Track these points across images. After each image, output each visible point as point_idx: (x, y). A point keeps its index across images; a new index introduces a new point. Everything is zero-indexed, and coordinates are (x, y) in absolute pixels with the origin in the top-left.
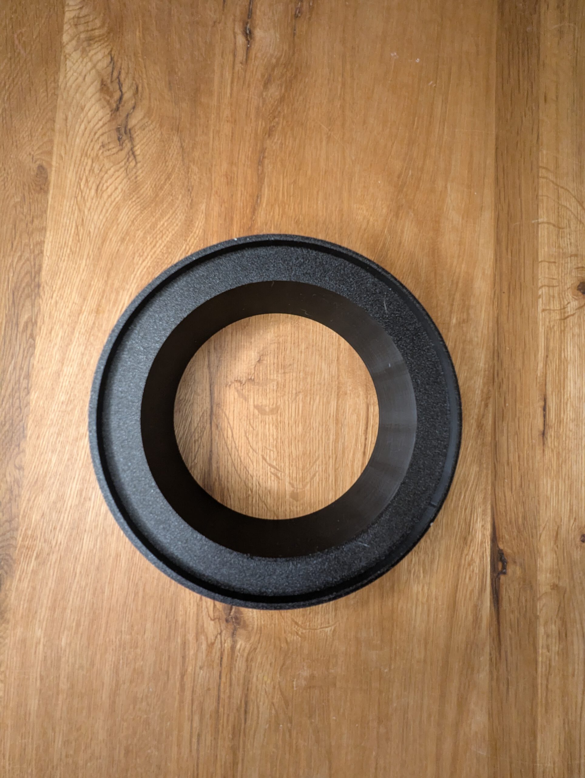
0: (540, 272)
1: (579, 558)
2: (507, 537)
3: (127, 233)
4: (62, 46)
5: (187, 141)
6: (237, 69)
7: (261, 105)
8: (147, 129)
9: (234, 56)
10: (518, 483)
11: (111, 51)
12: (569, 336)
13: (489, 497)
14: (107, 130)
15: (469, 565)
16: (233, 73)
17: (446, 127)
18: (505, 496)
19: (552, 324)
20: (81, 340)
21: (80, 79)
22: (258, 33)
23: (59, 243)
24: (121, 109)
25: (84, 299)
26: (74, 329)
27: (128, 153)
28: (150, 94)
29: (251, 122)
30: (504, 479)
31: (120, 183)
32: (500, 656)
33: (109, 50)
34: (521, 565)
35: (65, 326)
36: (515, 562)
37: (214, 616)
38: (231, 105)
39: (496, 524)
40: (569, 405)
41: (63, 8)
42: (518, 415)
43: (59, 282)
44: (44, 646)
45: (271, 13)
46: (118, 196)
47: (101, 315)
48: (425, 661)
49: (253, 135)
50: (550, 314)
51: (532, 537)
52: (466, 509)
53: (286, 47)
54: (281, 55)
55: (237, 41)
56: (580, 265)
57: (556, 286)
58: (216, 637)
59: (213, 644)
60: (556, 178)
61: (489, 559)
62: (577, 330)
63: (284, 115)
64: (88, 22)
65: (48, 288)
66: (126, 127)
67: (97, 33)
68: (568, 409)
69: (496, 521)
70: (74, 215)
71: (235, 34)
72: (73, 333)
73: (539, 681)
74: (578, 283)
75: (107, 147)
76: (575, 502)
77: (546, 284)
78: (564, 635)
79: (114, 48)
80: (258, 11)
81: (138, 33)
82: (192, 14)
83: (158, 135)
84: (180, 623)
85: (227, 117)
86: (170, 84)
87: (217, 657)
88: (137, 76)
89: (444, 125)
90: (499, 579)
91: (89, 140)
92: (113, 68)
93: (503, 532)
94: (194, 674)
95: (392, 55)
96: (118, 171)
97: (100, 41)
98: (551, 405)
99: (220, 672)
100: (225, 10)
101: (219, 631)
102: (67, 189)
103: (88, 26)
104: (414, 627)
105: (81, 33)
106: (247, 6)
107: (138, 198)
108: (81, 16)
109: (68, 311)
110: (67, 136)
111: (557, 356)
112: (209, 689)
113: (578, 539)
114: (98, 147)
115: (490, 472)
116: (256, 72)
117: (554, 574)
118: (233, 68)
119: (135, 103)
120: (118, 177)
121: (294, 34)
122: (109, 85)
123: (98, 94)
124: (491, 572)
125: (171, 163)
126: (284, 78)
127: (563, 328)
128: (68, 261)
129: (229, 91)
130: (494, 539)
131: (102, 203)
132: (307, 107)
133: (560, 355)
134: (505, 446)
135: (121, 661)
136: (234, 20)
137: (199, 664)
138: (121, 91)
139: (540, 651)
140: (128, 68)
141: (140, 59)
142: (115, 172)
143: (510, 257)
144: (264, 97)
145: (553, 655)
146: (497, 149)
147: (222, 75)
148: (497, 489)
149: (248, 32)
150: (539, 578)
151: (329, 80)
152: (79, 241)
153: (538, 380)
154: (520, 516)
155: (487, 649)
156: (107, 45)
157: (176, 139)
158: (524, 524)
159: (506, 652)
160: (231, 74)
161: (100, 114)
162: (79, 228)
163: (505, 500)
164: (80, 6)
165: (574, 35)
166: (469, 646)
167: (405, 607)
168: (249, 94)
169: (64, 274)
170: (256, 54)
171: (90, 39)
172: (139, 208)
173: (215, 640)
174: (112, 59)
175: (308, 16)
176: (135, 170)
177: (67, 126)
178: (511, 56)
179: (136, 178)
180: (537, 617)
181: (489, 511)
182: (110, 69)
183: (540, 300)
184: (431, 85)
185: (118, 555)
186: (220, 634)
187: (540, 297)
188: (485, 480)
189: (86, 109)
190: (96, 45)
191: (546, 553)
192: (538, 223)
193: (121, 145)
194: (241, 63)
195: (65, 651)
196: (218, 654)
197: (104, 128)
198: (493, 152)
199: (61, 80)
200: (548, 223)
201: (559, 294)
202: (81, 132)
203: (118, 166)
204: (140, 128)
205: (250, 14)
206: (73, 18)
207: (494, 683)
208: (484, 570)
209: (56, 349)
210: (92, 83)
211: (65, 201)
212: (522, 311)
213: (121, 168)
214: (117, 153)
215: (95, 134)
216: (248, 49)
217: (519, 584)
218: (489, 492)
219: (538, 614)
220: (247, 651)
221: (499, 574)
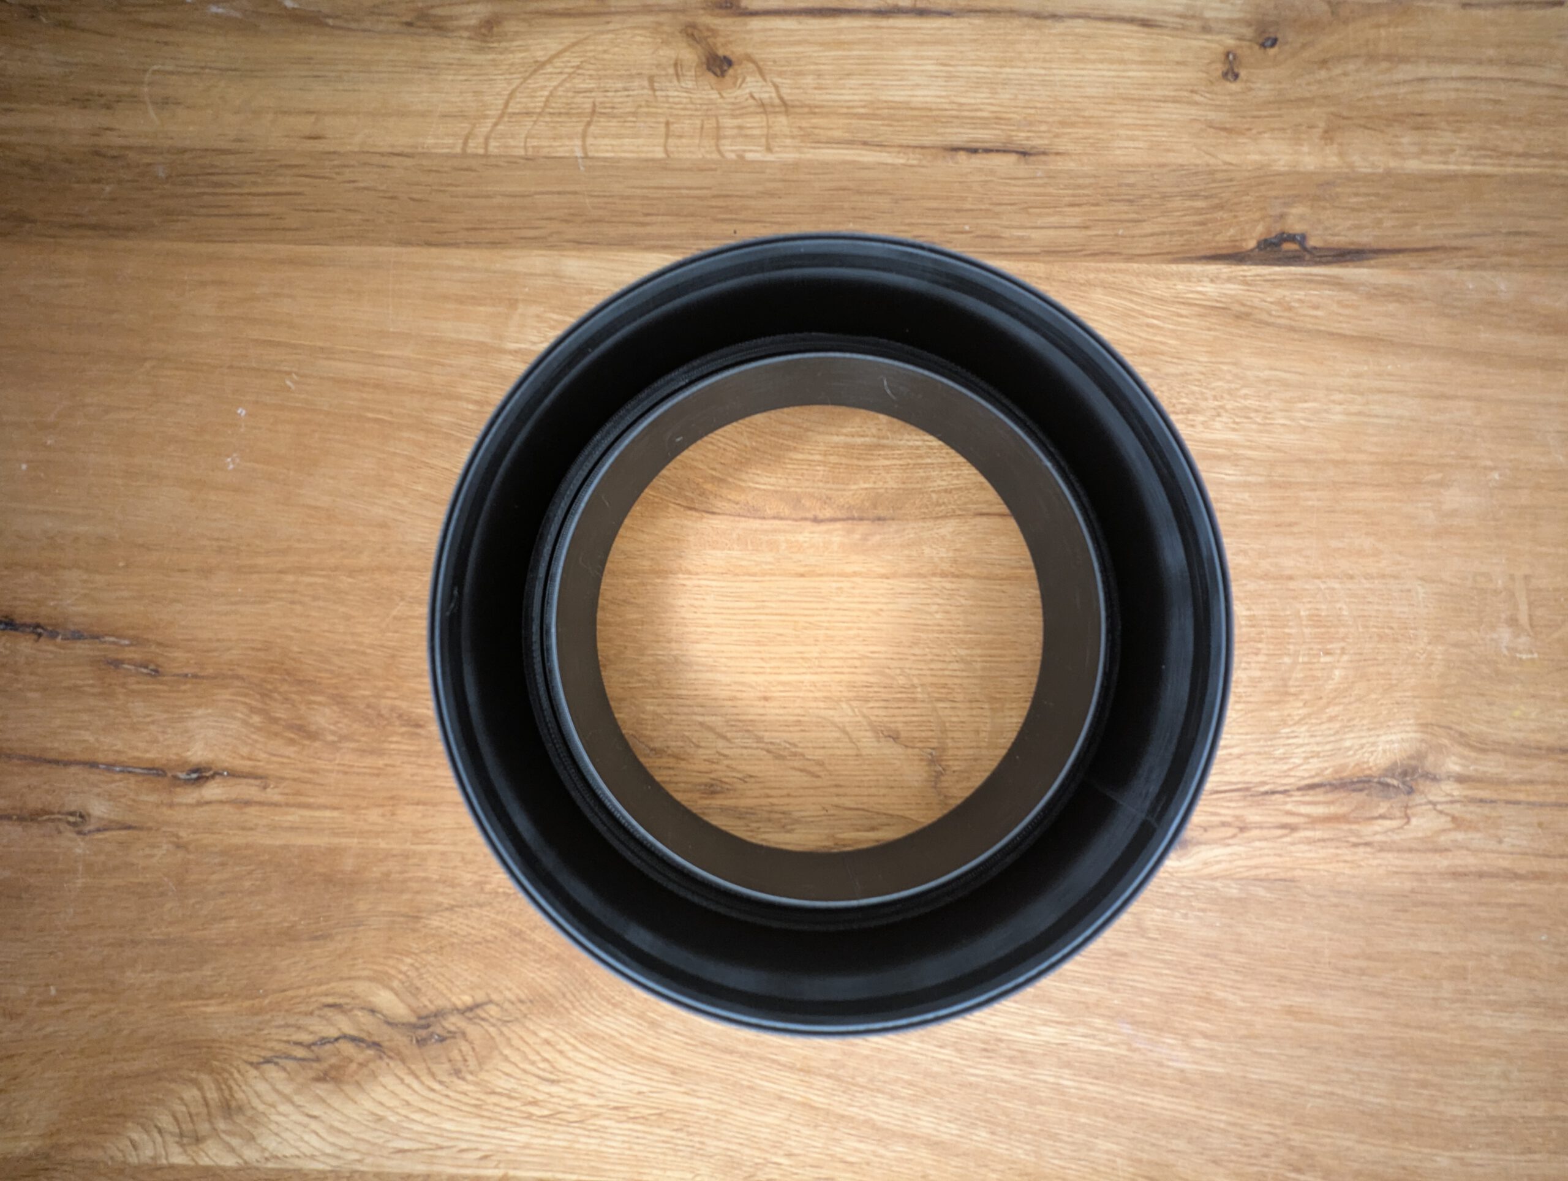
0: (688, 156)
1: (1268, 86)
2: (1232, 231)
3: (639, 1017)
4: (246, 1167)
5: (440, 899)
6: (277, 798)
7: (353, 745)
8: (419, 984)
9: (248, 803)
10: (1124, 207)
11: (251, 1064)
12: (820, 97)
13: (1154, 267)
14: (423, 1065)
15: (1290, 309)
16: (287, 805)
17: (387, 353)
18: (1152, 235)
19: (796, 132)
20: (865, 1101)
21: (314, 1125)
22: (198, 753)
23: (664, 1154)
24: (376, 1039)
25: (781, 1098)
26: (843, 1116)
27: (470, 1019)
28: (342, 979)
29: (393, 766)
30: (1117, 235)
31: (535, 1034)
32: (1466, 248)
33: (248, 1067)
34: (1285, 204)
35: (837, 1135)
36: (1282, 216)
37: (1401, 818)
38: (358, 807)
39: (1208, 253)
40: (963, 100)
41: (160, 1168)
42: (988, 207)
43: (747, 1151)
44: (1466, 1149)
45: (153, 728)
46: (562, 1038)
47: (813, 1064)
48: (1478, 399)
49: (421, 761)
50: (775, 136)
51: (1231, 180)
52: (1181, 316)
53: (225, 695)
54: (245, 703)
55: (214, 798)
56: (671, 71)
57: (718, 122)
58: (1441, 812)
59: (1454, 819)
60: (486, 117)
61: (1277, 269)
62: (809, 80)
63: (374, 696)
64: (191, 1116)
65: (759, 1173)
66: (414, 1027)
67: (212, 1095)
68: (973, 101)
69: (1202, 253)
70: (606, 1128)
71: (200, 804)
72: (852, 1119)
73: (1509, 170)
74: (711, 76)
75: (460, 1065)
76: (1158, 92)
77: (713, 142)
78: (1420, 119)
79: (245, 1057)
80: (148, 756)
81: (209, 1010)
82: (162, 894)
83: (430, 958)
84: (1415, 884)
85: (383, 815)
86: (316, 938)
87: (1479, 810)
88: (303, 1008)
89: (382, 356)
90: (1315, 248)
91: (446, 1101)
92: (288, 1057)
93: (1223, 239)
94: (1512, 853)
95: (231, 467)
96: (509, 1039)
97: (230, 1088)
98: (965, 138)
99: (1508, 802)
100: (150, 824)
101: (1430, 806)
102: (552, 1142)
103: (198, 1114)
104: (1413, 420)
105: (215, 1129)
106: (140, 778)
107: (564, 995)
108: (177, 1131)
109: (806, 1131)
110: (441, 1148)
111: (863, 123)
112: (1540, 825)
113: (1234, 87)
114: (461, 1082)
115: (1103, 265)
116: (282, 756)
117: (1304, 136)
118: (276, 805)
119: (363, 1008)
120: (521, 1038)
121: (195, 676)
122: (325, 1065)
123: (346, 1088)
124: (1302, 265)
125: (489, 931)
126: (294, 696)
127: (806, 110)
128: (702, 1135)
129: (328, 813)
130: (1237, 257)
131: (578, 1070)
132: (353, 647)
133: (860, 116)
134: (1051, 233)
135: (1492, 997)
136: (171, 805)
137: (1492, 844)
138: (337, 1039)
139: (1452, 167)
140: (287, 1026)
141: (267, 1001)
142: (512, 1046)
143: (660, 218)
144: (335, 739)
145: (1459, 142)
146: (429, 244)
147: (292, 829)
148: (1138, 252)
149: (194, 776)
150: (1311, 168)
151: (293, 602)
152: (660, 1115)
153: (915, 162)
154: (1188, 203)
155: (1452, 274)
156: (239, 1071)
157: (435, 922)
158: (1206, 197)
159: (1456, 236)
160: (293, 810)
161: (389, 1081)
162: (632, 1115)
163: (1158, 234)
164: (156, 1135)
165: (172, 73)
166: (1447, 311)
167: (1375, 439)
168: (332, 771)
169: (729, 1142)
170: (243, 758)
171: (229, 1109)
172: (585, 994)
173: (1447, 814)
174: (268, 1061)
175: (153, 648)
176: (507, 1005)
177: (417, 1150)
178: (223, 211)
179: (522, 1002)
180: (1388, 173)
181: (1183, 268)
182: (290, 1064)
183: (749, 156)
184: (295, 382)
185: (1290, 1011)
186: (1434, 804)
187: (741, 158)
188: (1119, 275)
189: (380, 1111)
190: (239, 1095)
191: (1262, 153)
192: (586, 157)
193: (453, 1035)
194: (265, 788)
195: (1474, 1108)
196: (1472, 808)
197: (418, 1073)
198: (434, 251)
199: (321, 1167)
200: (584, 136)
201: (734, 116)
202: (428, 1120)
203: (498, 1039)
204: (415, 996)
205: (156, 772)
206: (182, 1145)
207: (1516, 261)
208: (1300, 280)
209: (882, 1151)
210: (324, 1101)
211: (577, 1146)
212: (771, 194)
213: (502, 1033)
214: (471, 1043)
215: (433, 1090)
216: (234, 774)
217: (1324, 208)
218: (1144, 266)
219: (1381, 170)
220: (1466, 752)
221: (1305, 249)
